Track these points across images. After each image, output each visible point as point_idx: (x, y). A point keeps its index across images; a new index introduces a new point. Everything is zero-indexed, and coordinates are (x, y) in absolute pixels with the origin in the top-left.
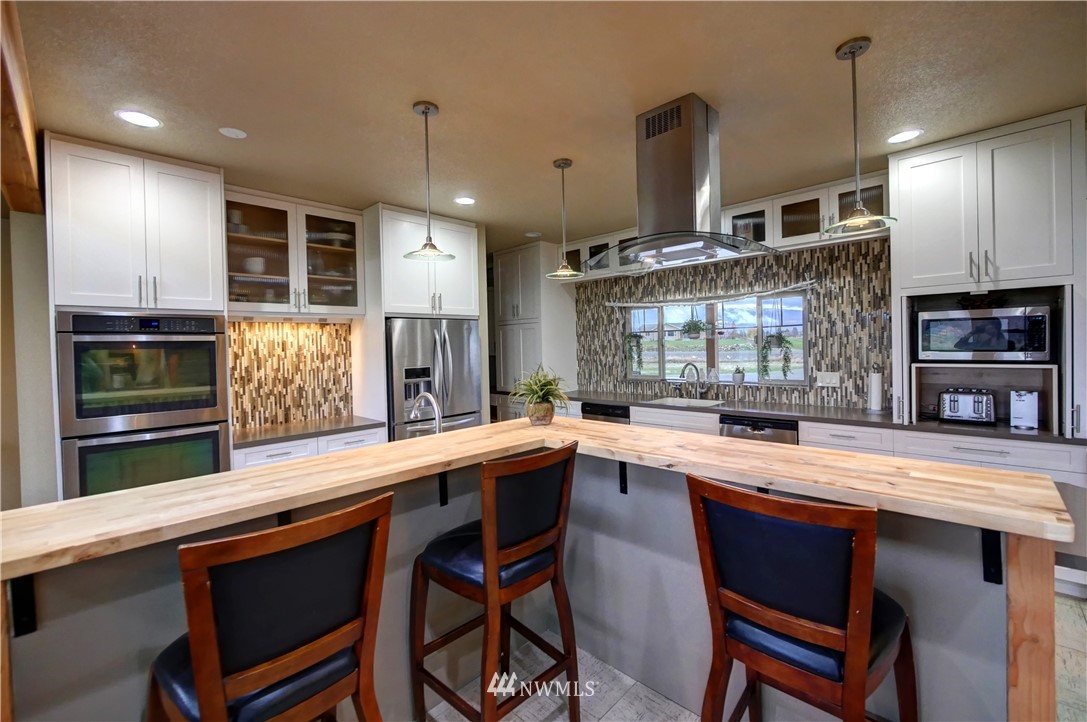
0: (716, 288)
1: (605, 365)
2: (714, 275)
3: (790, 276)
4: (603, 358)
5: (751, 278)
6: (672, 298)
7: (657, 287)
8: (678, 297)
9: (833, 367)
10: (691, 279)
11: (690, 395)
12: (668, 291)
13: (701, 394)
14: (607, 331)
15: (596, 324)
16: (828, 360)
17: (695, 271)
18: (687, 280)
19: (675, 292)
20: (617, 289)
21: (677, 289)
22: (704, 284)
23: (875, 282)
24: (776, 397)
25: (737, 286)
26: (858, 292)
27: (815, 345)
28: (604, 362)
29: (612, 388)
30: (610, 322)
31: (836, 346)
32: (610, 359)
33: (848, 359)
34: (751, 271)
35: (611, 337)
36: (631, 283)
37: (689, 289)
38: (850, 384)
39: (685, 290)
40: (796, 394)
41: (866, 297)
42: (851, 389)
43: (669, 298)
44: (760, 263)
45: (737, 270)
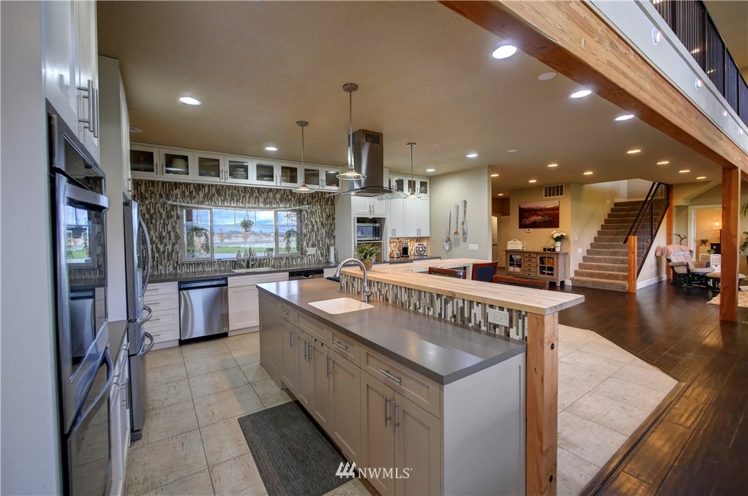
0: (258, 202)
1: (164, 252)
2: (258, 195)
3: (296, 202)
4: (161, 248)
5: (278, 200)
6: (228, 205)
7: (216, 196)
8: (233, 205)
9: (313, 246)
10: (243, 195)
11: (241, 267)
12: (225, 199)
13: (252, 265)
14: (165, 225)
15: (152, 217)
16: (311, 242)
17: (245, 190)
18: (240, 195)
19: (231, 201)
20: (178, 192)
21: (232, 199)
22: (251, 199)
23: (327, 210)
24: (290, 262)
25: (271, 203)
26: (322, 213)
27: (307, 235)
28: (162, 250)
29: (171, 268)
30: (169, 217)
31: (314, 236)
32: (169, 247)
33: (319, 242)
34: (278, 196)
35: (170, 228)
36: (192, 189)
37: (241, 200)
38: (319, 252)
39: (238, 201)
40: (299, 259)
41: (324, 215)
42: (320, 255)
43: (226, 204)
44: (283, 193)
45: (271, 194)
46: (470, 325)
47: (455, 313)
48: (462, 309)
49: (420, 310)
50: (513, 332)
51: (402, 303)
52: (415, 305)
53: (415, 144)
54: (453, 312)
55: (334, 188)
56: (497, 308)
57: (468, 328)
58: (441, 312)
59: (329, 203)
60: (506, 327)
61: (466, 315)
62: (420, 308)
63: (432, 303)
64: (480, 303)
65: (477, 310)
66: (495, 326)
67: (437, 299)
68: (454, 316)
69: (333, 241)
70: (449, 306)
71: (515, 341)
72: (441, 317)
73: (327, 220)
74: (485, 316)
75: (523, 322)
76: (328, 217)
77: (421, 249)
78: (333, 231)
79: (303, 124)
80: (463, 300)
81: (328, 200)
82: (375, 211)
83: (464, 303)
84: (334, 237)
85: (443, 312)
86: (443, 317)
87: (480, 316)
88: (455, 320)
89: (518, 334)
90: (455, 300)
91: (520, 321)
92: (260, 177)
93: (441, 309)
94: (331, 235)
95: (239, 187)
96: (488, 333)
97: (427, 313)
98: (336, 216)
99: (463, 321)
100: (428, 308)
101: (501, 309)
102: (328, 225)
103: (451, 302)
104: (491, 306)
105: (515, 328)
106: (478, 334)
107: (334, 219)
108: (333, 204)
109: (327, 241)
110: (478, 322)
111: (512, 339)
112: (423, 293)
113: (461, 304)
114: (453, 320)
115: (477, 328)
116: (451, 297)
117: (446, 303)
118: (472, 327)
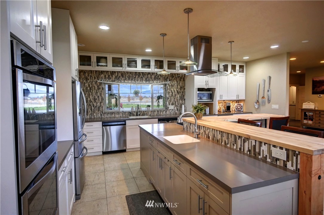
0: (143, 80)
1: (96, 107)
2: (142, 76)
3: (163, 79)
4: (95, 104)
5: (153, 79)
6: (127, 82)
7: (121, 77)
8: (129, 82)
9: (172, 104)
10: (134, 76)
11: (133, 115)
12: (125, 79)
13: (139, 114)
14: (97, 93)
15: (91, 89)
16: (171, 102)
17: (136, 74)
18: (133, 76)
19: (128, 80)
20: (103, 76)
21: (129, 79)
22: (139, 78)
23: (181, 84)
24: (159, 113)
25: (149, 80)
26: (177, 86)
27: (169, 98)
28: (95, 106)
29: (100, 115)
30: (99, 89)
31: (173, 99)
32: (99, 104)
33: (175, 102)
34: (153, 77)
35: (99, 95)
36: (109, 74)
37: (133, 79)
38: (176, 108)
39: (132, 80)
40: (164, 111)
41: (179, 87)
42: (176, 109)
43: (126, 82)
44: (156, 75)
45: (149, 76)
46: (260, 157)
47: (250, 149)
48: (255, 146)
49: (228, 145)
50: (289, 165)
51: (218, 140)
52: (225, 142)
53: (234, 42)
54: (249, 148)
55: (184, 71)
56: (278, 148)
57: (258, 159)
58: (241, 147)
59: (182, 80)
60: (284, 161)
61: (257, 151)
62: (228, 144)
63: (235, 141)
64: (267, 143)
65: (264, 148)
66: (277, 159)
67: (239, 139)
68: (249, 151)
69: (184, 102)
70: (246, 144)
71: (290, 170)
72: (241, 150)
73: (181, 90)
74: (270, 152)
75: (297, 158)
76: (181, 88)
77: (239, 107)
78: (184, 96)
79: (164, 35)
80: (256, 141)
81: (181, 78)
82: (209, 84)
83: (256, 143)
84: (185, 100)
85: (242, 148)
86: (242, 151)
87: (266, 152)
88: (250, 153)
89: (292, 166)
90: (250, 140)
91: (295, 158)
92: (143, 67)
93: (241, 145)
94: (183, 98)
95: (132, 72)
96: (271, 164)
97: (232, 147)
98: (186, 87)
99: (255, 154)
100: (233, 144)
101: (281, 148)
102: (181, 93)
103: (247, 141)
104: (274, 146)
105: (290, 162)
106: (265, 164)
107: (184, 89)
108: (184, 80)
109: (181, 102)
110: (265, 156)
111: (288, 169)
112: (230, 135)
113: (254, 143)
114: (248, 153)
115: (264, 160)
116: (247, 138)
117: (244, 142)
118: (261, 158)
